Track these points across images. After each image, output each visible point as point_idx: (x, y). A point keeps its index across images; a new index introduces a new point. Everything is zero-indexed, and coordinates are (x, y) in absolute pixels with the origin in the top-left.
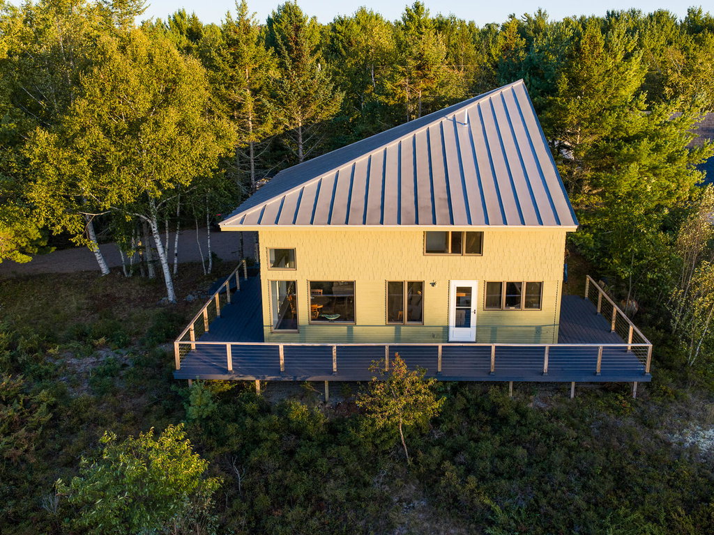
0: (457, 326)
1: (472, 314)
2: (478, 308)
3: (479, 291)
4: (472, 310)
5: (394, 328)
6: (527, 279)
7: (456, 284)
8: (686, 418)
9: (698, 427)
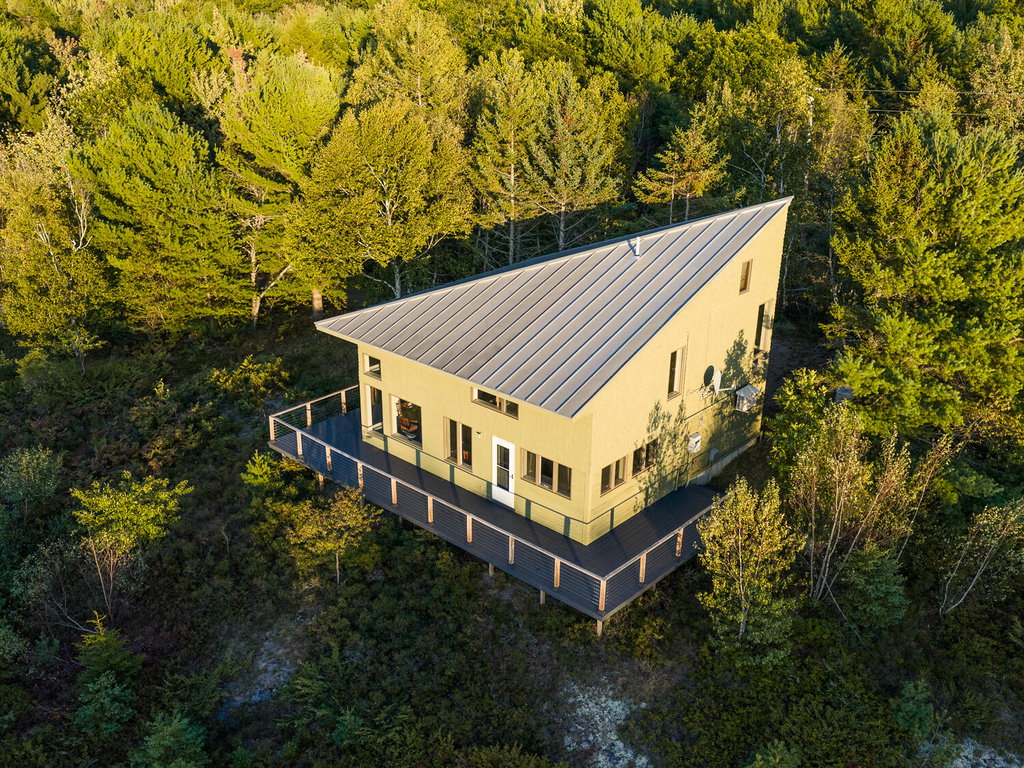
1: (510, 478)
2: (516, 474)
3: (516, 457)
4: (510, 474)
5: (449, 465)
6: (558, 459)
7: (497, 441)
8: (613, 680)
9: (611, 693)
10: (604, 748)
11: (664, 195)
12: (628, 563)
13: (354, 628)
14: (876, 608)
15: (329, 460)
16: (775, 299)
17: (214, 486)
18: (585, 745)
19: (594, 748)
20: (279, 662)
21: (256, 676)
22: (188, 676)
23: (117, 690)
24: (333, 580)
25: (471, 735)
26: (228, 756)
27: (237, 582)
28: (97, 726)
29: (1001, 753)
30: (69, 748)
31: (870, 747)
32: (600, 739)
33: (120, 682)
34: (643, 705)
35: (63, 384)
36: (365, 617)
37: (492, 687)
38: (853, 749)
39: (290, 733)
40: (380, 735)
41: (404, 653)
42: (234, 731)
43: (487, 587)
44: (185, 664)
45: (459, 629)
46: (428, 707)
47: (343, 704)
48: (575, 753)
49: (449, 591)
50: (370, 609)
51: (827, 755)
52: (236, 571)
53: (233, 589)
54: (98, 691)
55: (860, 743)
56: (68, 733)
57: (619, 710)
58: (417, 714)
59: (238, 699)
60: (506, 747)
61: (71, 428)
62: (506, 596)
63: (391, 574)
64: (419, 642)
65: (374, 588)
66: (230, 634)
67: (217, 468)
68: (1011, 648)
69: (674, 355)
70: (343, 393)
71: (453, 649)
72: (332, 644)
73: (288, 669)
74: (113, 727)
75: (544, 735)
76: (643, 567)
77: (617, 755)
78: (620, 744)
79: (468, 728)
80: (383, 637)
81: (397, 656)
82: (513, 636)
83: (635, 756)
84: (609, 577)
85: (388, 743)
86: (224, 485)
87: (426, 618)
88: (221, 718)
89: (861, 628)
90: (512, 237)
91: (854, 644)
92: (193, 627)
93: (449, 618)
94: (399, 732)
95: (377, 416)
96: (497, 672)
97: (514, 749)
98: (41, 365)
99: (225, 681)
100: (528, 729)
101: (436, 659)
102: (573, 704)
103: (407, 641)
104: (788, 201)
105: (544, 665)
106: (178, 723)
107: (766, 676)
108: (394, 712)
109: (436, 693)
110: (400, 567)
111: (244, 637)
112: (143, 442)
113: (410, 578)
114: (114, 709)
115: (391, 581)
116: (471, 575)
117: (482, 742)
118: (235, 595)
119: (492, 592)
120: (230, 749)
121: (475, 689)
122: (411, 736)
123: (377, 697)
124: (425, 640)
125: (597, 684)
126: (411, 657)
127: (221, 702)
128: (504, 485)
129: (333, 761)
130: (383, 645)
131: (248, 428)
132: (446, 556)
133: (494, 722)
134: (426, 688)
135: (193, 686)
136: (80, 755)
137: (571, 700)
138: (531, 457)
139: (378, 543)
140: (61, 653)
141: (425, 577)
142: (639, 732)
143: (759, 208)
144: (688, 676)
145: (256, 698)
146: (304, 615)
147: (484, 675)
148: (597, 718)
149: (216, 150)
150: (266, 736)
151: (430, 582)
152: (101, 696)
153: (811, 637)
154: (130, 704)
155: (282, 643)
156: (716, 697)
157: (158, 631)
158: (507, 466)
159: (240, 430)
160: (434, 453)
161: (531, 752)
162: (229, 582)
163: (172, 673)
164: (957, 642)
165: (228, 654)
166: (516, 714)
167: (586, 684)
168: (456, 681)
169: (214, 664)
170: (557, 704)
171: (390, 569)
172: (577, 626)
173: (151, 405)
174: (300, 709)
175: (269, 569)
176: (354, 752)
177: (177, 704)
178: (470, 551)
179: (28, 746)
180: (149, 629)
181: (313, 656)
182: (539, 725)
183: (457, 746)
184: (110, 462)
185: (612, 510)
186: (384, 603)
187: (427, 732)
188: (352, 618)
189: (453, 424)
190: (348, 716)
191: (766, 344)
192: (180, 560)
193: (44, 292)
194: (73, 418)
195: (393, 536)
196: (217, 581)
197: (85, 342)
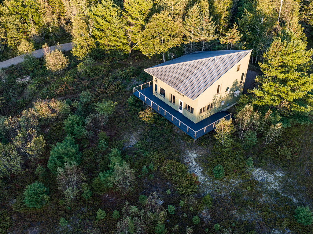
2: (183, 107)
3: (183, 104)
6: (191, 106)
7: (180, 100)
8: (196, 150)
9: (195, 153)
11: (226, 42)
12: (202, 129)
13: (148, 135)
14: (250, 142)
15: (145, 99)
16: (247, 71)
17: (121, 101)
18: (188, 161)
19: (190, 162)
20: (134, 140)
21: (130, 142)
22: (117, 141)
23: (105, 143)
24: (145, 125)
25: (168, 157)
26: (125, 156)
27: (126, 123)
28: (102, 149)
29: (264, 171)
30: (97, 152)
31: (240, 167)
33: (106, 141)
34: (200, 155)
35: (88, 72)
36: (150, 134)
37: (173, 149)
38: (236, 167)
39: (135, 153)
40: (152, 156)
41: (157, 141)
42: (126, 152)
43: (175, 130)
44: (116, 139)
45: (168, 138)
46: (161, 152)
47: (145, 149)
48: (186, 162)
49: (167, 130)
50: (152, 132)
51: (231, 168)
52: (126, 121)
53: (126, 125)
54: (102, 143)
55: (238, 167)
56: (97, 149)
57: (195, 156)
58: (159, 153)
59: (126, 146)
60: (174, 160)
61: (90, 84)
62: (178, 132)
63: (156, 125)
64: (160, 140)
65: (153, 128)
66: (125, 134)
67: (122, 97)
68: (276, 152)
69: (219, 86)
70: (149, 82)
71: (167, 141)
72: (144, 138)
73: (136, 142)
74: (105, 149)
75: (181, 159)
76: (205, 130)
78: (194, 162)
79: (167, 156)
80: (154, 138)
81: (156, 142)
82: (178, 140)
83: (197, 164)
84: (197, 132)
85: (153, 157)
86: (124, 101)
87: (162, 135)
88: (124, 149)
89: (247, 146)
90: (192, 45)
91: (245, 148)
92: (118, 132)
93: (166, 135)
94: (155, 155)
95: (156, 89)
96: (174, 147)
98: (83, 67)
99: (124, 143)
100: (178, 157)
101: (163, 143)
102: (187, 154)
103: (158, 139)
104: (251, 51)
105: (183, 146)
106: (117, 150)
107: (225, 153)
108: (155, 152)
109: (162, 149)
110: (158, 124)
111: (128, 135)
112: (106, 89)
113: (160, 126)
114: (105, 146)
115: (156, 127)
116: (172, 127)
117: (170, 159)
118: (126, 126)
119: (175, 131)
120: (125, 155)
121: (169, 149)
122: (157, 156)
123: (152, 149)
124: (161, 139)
125: (193, 151)
126: (158, 142)
127: (123, 147)
128: (181, 109)
129: (143, 159)
130: (153, 139)
131: (128, 87)
132: (167, 123)
133: (172, 156)
134: (161, 148)
135: (118, 143)
136: (99, 153)
137: (187, 153)
138: (186, 105)
139: (154, 119)
140: (94, 134)
141: (163, 126)
142: (198, 160)
144: (210, 151)
145: (130, 146)
146: (139, 131)
147: (172, 147)
148: (191, 157)
149: (122, 11)
150: (132, 153)
151: (164, 128)
152: (102, 144)
153: (237, 146)
154: (107, 145)
155: (135, 137)
156: (214, 155)
157: (111, 131)
158: (181, 105)
159: (126, 87)
160: (167, 100)
161: (178, 161)
162: (125, 123)
163: (114, 140)
164: (266, 150)
165: (125, 138)
166: (176, 155)
167: (190, 150)
168: (166, 147)
169: (122, 139)
170: (184, 153)
171: (156, 124)
172: (191, 139)
173: (108, 79)
174: (138, 149)
175: (132, 121)
176: (147, 158)
177: (115, 146)
178: (172, 122)
179: (90, 150)
180: (109, 131)
181: (140, 140)
182: (180, 157)
183: (165, 159)
184: (99, 93)
185: (202, 116)
186: (154, 131)
187: (160, 156)
188: (148, 133)
189: (172, 95)
190: (146, 152)
191: (244, 81)
192: (115, 117)
193: (82, 47)
194: (91, 81)
195: (157, 117)
196: (122, 123)
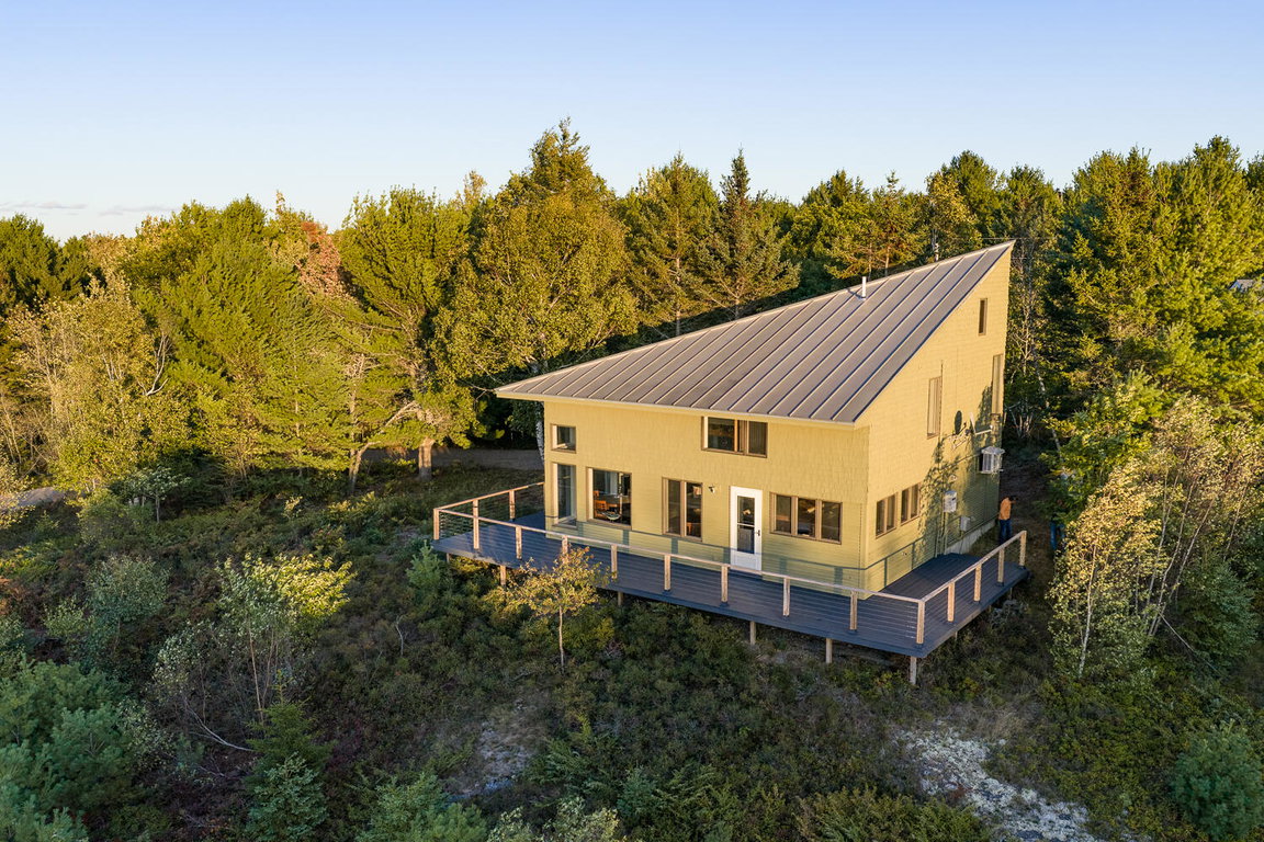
0: (739, 550)
1: (756, 535)
2: (764, 529)
3: (764, 507)
4: (756, 530)
5: (670, 540)
6: (820, 492)
7: (738, 492)
8: (955, 722)
9: (957, 735)
10: (974, 787)
12: (936, 592)
13: (604, 698)
15: (519, 545)
18: (950, 787)
19: (963, 789)
20: (509, 749)
21: (483, 766)
25: (802, 788)
32: (966, 780)
34: (1003, 742)
40: (681, 800)
43: (753, 654)
48: (941, 796)
52: (420, 667)
57: (975, 750)
58: (722, 772)
59: (466, 791)
60: (856, 791)
62: (780, 661)
63: (630, 649)
64: (696, 704)
65: (612, 664)
70: (512, 493)
72: (581, 719)
73: (524, 755)
75: (898, 782)
76: (951, 600)
77: (995, 792)
78: (993, 782)
81: (669, 721)
83: (1019, 791)
84: (925, 600)
87: (693, 684)
93: (722, 682)
94: (706, 793)
95: (565, 506)
97: (867, 792)
101: (723, 719)
102: (915, 750)
103: (678, 706)
104: (1009, 245)
108: (689, 776)
110: (640, 640)
111: (453, 730)
115: (632, 656)
119: (761, 658)
122: (721, 797)
124: (703, 701)
125: (935, 728)
128: (746, 546)
130: (648, 712)
137: (910, 746)
138: (783, 500)
142: (1012, 766)
143: (982, 252)
145: (491, 786)
146: (525, 703)
148: (952, 760)
155: (507, 731)
158: (751, 520)
160: (648, 529)
161: (889, 794)
165: (440, 746)
167: (921, 730)
170: (895, 750)
171: (627, 644)
172: (885, 676)
176: (651, 823)
178: (726, 613)
182: (883, 772)
185: (885, 560)
189: (674, 486)
194: (156, 556)
197: (167, 481)
